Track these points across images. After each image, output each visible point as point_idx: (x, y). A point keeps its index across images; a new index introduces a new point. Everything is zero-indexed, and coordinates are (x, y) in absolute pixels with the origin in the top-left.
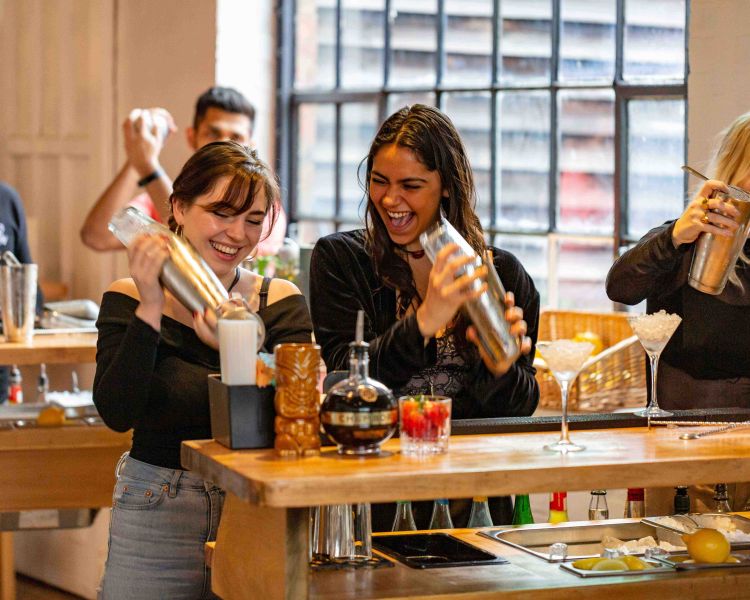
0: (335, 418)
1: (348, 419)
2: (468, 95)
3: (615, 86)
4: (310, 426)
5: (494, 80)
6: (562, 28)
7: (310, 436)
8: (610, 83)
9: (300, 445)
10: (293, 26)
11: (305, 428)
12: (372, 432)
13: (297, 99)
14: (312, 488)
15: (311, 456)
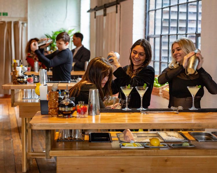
0: (60, 109)
1: (63, 109)
2: (173, 36)
3: (196, 33)
4: (54, 110)
5: (177, 32)
6: (188, 21)
7: (55, 112)
8: (195, 33)
9: (53, 114)
10: (149, 22)
11: (53, 110)
12: (68, 112)
13: (149, 37)
14: (41, 125)
15: (55, 117)
